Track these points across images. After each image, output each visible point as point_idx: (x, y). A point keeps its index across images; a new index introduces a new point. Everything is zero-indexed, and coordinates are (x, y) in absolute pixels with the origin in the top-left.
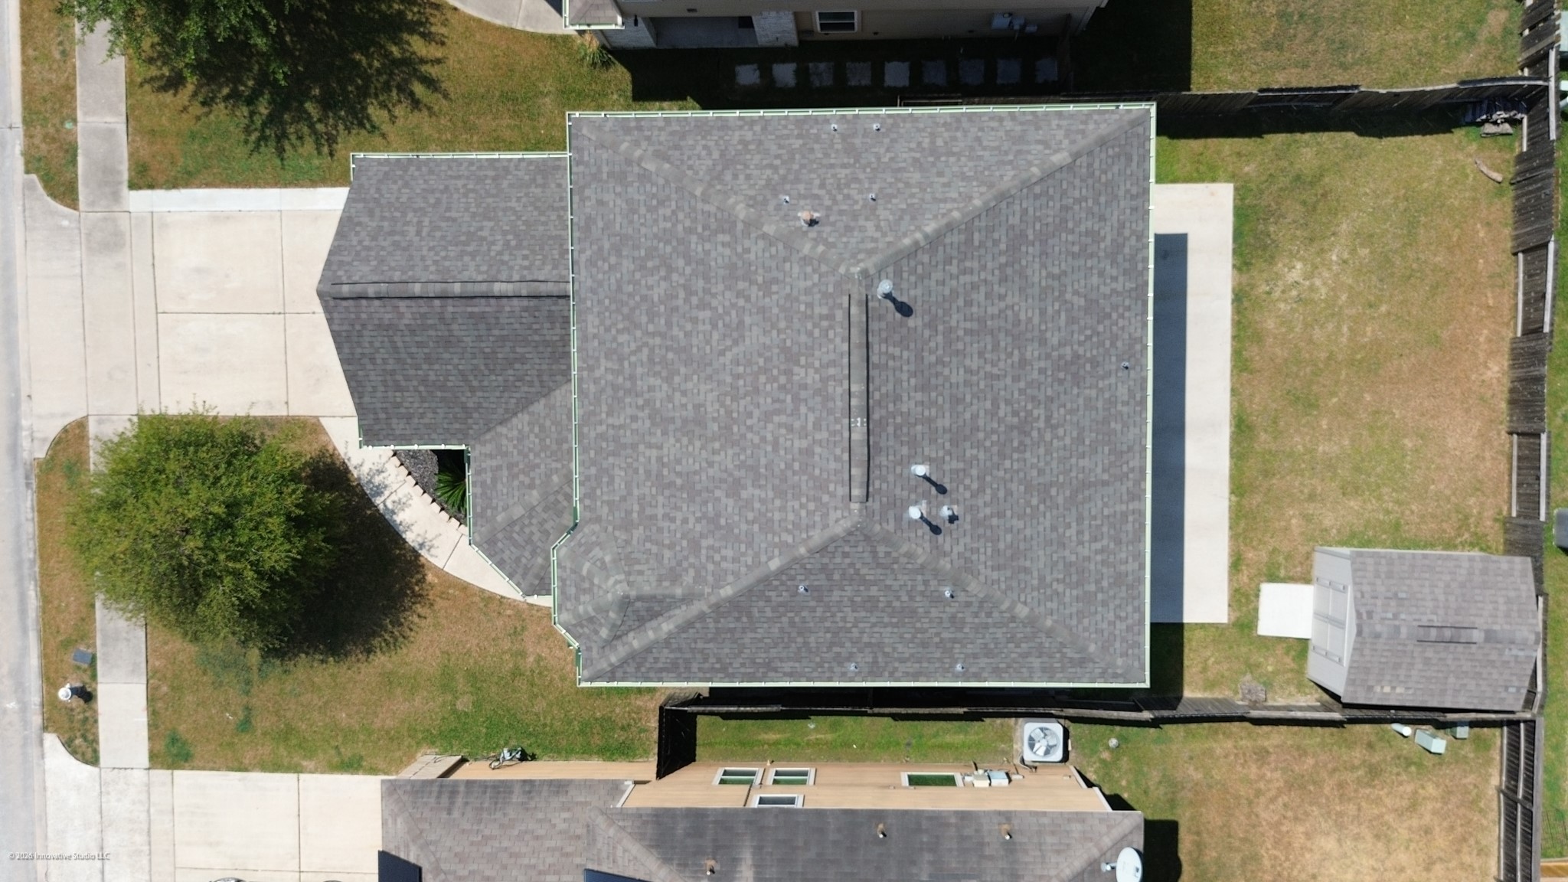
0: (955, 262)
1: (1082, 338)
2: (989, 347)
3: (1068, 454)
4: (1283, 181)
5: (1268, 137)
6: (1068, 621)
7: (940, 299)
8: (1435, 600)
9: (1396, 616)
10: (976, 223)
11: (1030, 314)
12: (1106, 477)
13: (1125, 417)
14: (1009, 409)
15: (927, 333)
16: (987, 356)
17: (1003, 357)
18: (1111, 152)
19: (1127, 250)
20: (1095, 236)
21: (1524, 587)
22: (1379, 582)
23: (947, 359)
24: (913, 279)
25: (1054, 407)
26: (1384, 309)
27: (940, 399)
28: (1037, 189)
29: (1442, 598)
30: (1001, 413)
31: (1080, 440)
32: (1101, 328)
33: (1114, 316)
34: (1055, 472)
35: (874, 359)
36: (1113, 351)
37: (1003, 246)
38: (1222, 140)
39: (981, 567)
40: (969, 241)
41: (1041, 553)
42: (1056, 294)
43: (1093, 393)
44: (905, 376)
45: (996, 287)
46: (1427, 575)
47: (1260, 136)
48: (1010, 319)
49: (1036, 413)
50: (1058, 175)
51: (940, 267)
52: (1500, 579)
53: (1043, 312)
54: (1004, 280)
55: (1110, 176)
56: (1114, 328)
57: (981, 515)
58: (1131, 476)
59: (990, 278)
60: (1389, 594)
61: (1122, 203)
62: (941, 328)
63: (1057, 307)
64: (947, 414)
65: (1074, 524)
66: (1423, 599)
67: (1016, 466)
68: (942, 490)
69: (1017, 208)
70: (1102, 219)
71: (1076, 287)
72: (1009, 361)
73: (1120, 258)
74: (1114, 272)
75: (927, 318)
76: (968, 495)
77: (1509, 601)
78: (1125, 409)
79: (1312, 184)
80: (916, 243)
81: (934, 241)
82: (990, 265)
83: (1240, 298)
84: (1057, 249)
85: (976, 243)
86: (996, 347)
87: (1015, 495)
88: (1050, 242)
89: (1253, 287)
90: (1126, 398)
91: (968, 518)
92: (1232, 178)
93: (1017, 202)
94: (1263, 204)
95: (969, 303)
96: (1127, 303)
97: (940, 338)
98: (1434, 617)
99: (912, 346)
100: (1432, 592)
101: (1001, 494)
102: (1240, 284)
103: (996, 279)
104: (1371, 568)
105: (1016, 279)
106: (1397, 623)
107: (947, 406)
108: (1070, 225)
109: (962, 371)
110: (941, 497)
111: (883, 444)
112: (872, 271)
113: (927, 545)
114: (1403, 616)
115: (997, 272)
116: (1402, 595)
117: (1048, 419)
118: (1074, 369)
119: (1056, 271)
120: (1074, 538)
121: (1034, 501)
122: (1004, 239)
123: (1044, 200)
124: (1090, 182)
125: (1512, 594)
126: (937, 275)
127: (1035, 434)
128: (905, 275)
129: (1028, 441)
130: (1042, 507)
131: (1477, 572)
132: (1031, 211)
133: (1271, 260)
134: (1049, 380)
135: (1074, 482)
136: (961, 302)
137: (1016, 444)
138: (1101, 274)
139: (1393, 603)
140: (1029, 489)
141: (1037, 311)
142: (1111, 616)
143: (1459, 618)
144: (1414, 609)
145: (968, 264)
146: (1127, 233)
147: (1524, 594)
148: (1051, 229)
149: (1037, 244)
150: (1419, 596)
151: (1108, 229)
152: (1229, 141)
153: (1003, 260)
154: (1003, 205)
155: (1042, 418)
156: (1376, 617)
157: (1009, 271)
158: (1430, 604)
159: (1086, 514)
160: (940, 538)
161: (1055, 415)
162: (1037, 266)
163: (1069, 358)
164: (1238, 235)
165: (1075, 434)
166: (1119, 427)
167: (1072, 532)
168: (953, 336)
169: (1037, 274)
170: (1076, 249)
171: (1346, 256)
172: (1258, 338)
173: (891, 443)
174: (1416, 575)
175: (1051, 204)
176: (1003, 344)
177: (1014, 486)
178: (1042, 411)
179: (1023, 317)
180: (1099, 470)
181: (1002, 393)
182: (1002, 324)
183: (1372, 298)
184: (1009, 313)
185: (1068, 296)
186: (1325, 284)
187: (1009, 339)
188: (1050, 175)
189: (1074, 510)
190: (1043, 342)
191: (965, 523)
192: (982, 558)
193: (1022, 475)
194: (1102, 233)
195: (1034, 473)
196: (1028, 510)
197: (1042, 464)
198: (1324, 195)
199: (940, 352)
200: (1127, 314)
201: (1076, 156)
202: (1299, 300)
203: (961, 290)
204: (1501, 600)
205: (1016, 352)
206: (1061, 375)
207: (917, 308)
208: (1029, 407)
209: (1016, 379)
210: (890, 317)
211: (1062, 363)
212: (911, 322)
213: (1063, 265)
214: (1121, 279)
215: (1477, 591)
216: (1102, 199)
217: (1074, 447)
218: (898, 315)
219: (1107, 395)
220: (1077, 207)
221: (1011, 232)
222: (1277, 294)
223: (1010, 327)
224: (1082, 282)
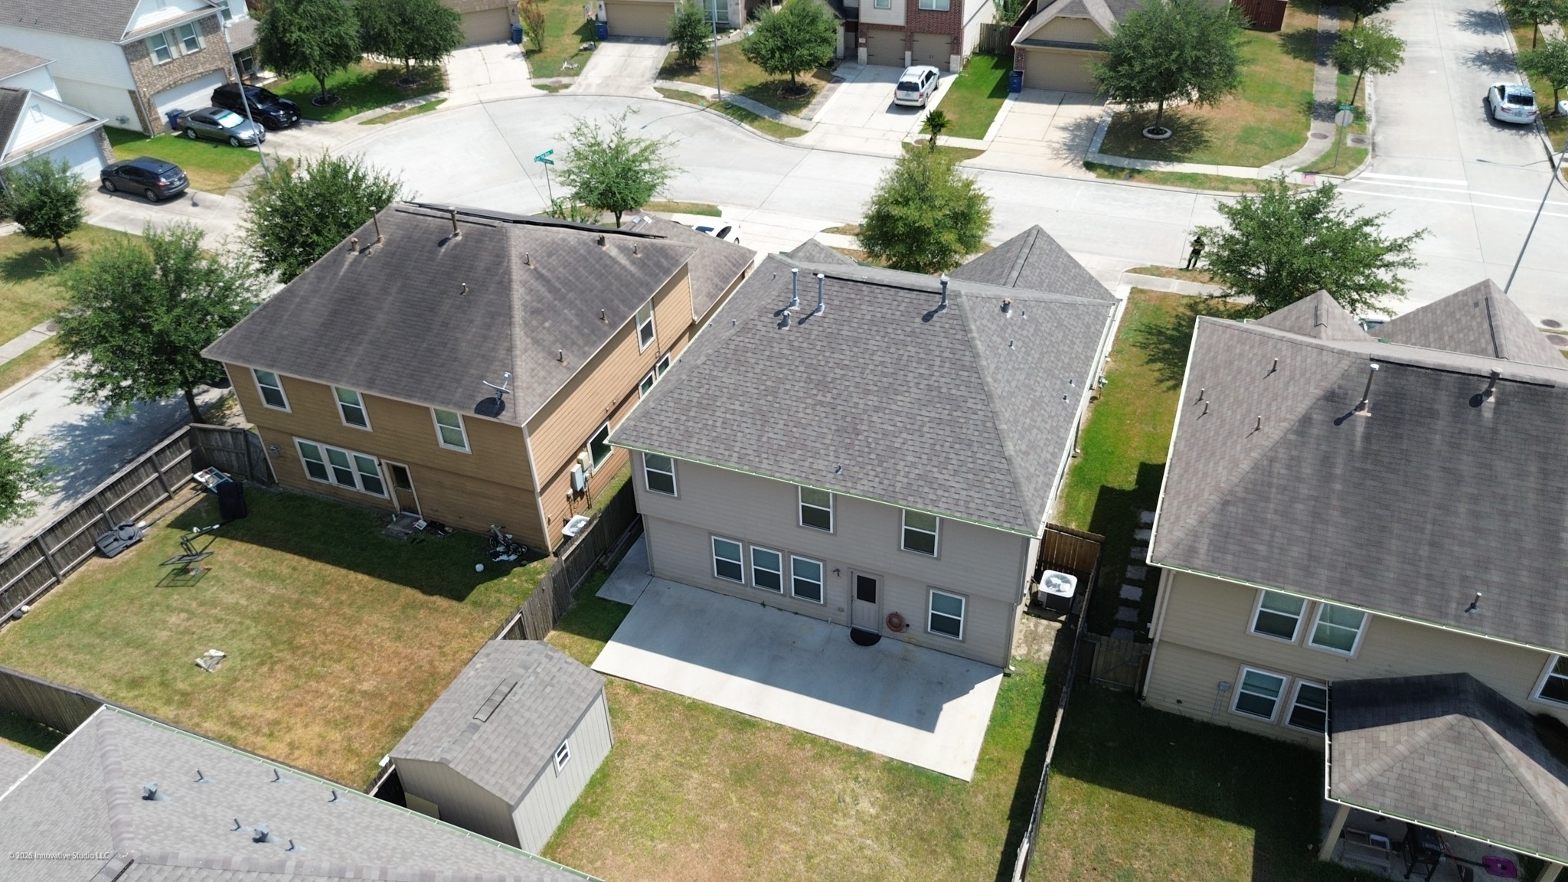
0: (951, 356)
1: (870, 440)
2: (885, 370)
3: (792, 413)
4: (959, 823)
5: (1007, 824)
6: (679, 391)
7: (928, 342)
8: (529, 709)
9: (536, 674)
10: (975, 375)
11: (900, 403)
12: (764, 439)
13: (801, 463)
14: (838, 376)
15: (908, 329)
16: (880, 368)
17: (876, 378)
18: (1007, 490)
19: (926, 490)
20: (943, 466)
21: (493, 781)
22: (570, 681)
23: (886, 340)
24: (947, 326)
25: (828, 410)
26: (801, 867)
27: (861, 331)
28: (989, 424)
29: (527, 715)
30: (837, 371)
31: (798, 424)
32: (873, 456)
33: (879, 469)
34: (783, 402)
35: (902, 293)
36: (853, 463)
37: (953, 391)
38: (1014, 787)
39: (741, 339)
40: (963, 368)
41: (733, 381)
42: (909, 426)
43: (827, 442)
44: (884, 310)
45: (926, 382)
46: (552, 717)
47: (1010, 818)
48: (900, 388)
49: (829, 395)
50: (997, 442)
51: (950, 345)
52: (512, 768)
53: (898, 413)
54: (930, 388)
55: (989, 486)
56: (870, 467)
57: (775, 345)
58: (757, 459)
59: (934, 378)
60: (555, 681)
61: (964, 493)
62: (909, 339)
63: (899, 424)
64: (849, 334)
65: (741, 409)
66: (535, 701)
67: (798, 374)
68: (800, 323)
69: (979, 407)
70: (956, 473)
71: (910, 443)
72: (871, 382)
73: (921, 483)
74: (912, 476)
75: (918, 330)
76: (792, 338)
77: (489, 760)
78: (807, 464)
79: (948, 846)
80: (971, 331)
81: (969, 344)
82: (943, 380)
83: (863, 757)
84: (941, 432)
85: (961, 373)
86: (884, 375)
87: (779, 371)
88: (948, 428)
89: (868, 768)
90: (815, 466)
91: (777, 336)
92: (975, 783)
93: (983, 408)
94: (943, 800)
95: (920, 361)
96: (886, 482)
97: (902, 337)
98: (516, 699)
99: (903, 318)
100: (536, 711)
101: (783, 361)
102: (874, 758)
103: (931, 383)
104: (584, 683)
105: (928, 398)
106: (530, 670)
107: (855, 334)
108: (957, 446)
109: (875, 348)
110: (798, 320)
111: (845, 290)
112: (959, 300)
113: (771, 306)
114: (532, 678)
115: (936, 384)
116: (548, 689)
117: (821, 403)
118: (850, 430)
119: (925, 429)
120: (732, 407)
121: (769, 383)
122: (959, 393)
123: (980, 428)
124: (987, 468)
125: (493, 768)
126: (945, 343)
127: (815, 392)
128: (951, 321)
129: (811, 386)
130: (763, 387)
131: (529, 755)
132: (975, 417)
133: (886, 790)
134: (848, 409)
135: (771, 415)
136: (922, 356)
137: (813, 377)
138: (914, 465)
139: (547, 679)
140: (781, 381)
141: (900, 409)
142: (666, 424)
143: (502, 716)
144: (532, 689)
145: (947, 365)
146: (940, 492)
147: (487, 777)
148: (957, 430)
149: (949, 418)
150: (540, 700)
151: (947, 477)
152: (1012, 793)
153: (944, 390)
154: (983, 397)
155: (823, 399)
156: (544, 660)
157: (935, 393)
158: (528, 703)
159: (744, 419)
160: (772, 316)
161: (823, 409)
162: (933, 415)
163: (859, 427)
164: (919, 771)
165: (803, 421)
166: (796, 456)
167: (737, 407)
168: (900, 347)
169: (927, 414)
170: (938, 448)
171: (867, 852)
172: (819, 757)
173: (844, 295)
174: (557, 710)
175: (976, 433)
176: (885, 380)
177: (784, 371)
178: (828, 400)
179: (899, 398)
180: (771, 435)
181: (851, 374)
182: (899, 382)
183: (816, 861)
184: (905, 388)
185: (904, 435)
186: (846, 827)
187: (886, 385)
188: (998, 437)
189: (751, 411)
190: (877, 409)
191: (774, 333)
192: (747, 340)
193: (790, 377)
194: (944, 471)
195: (788, 387)
196: (765, 378)
197: (792, 393)
198: (933, 852)
199: (893, 336)
200: (877, 479)
201: (1008, 460)
202: (841, 800)
203: (930, 357)
204: (495, 756)
205: (876, 388)
206: (848, 419)
207: (927, 326)
208: (835, 391)
209: (857, 385)
210: (926, 307)
211: (858, 421)
212: (919, 320)
213: (929, 436)
214: (905, 480)
215: (514, 744)
216: (970, 476)
217: (794, 419)
218: (925, 312)
219: (822, 452)
220: (969, 454)
221: (962, 399)
222: (852, 784)
223: (895, 387)
224: (911, 448)
